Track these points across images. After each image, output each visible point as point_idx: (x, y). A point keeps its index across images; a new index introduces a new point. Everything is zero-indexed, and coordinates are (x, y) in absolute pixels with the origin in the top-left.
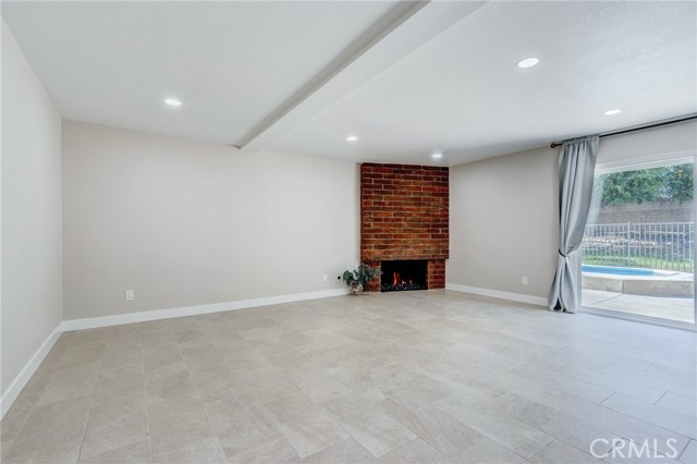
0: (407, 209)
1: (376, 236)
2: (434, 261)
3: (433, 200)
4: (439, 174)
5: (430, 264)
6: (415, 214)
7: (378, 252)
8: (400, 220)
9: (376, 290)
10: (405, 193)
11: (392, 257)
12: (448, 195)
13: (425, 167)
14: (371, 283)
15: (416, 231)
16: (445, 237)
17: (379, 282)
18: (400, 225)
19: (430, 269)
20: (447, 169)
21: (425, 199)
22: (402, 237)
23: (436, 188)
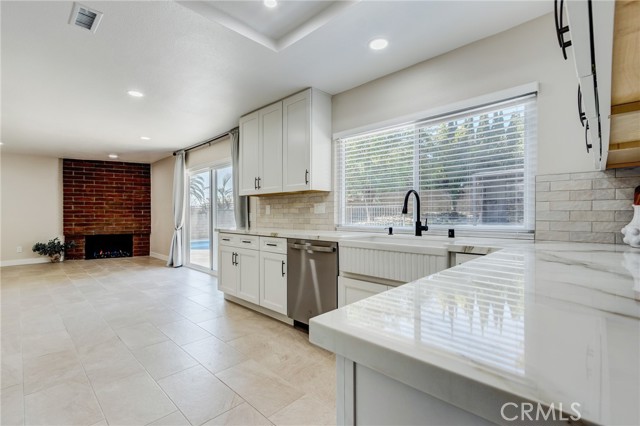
0: (109, 195)
1: (76, 216)
2: (139, 235)
3: (134, 188)
4: (141, 169)
5: (134, 238)
6: (115, 200)
7: (79, 229)
8: (102, 204)
9: (81, 258)
10: (106, 183)
11: (93, 232)
12: (150, 185)
13: (126, 163)
14: (74, 253)
15: (119, 212)
16: (148, 217)
17: (84, 252)
18: (102, 208)
19: (135, 241)
20: (149, 165)
21: (127, 188)
22: (104, 216)
23: (138, 179)
